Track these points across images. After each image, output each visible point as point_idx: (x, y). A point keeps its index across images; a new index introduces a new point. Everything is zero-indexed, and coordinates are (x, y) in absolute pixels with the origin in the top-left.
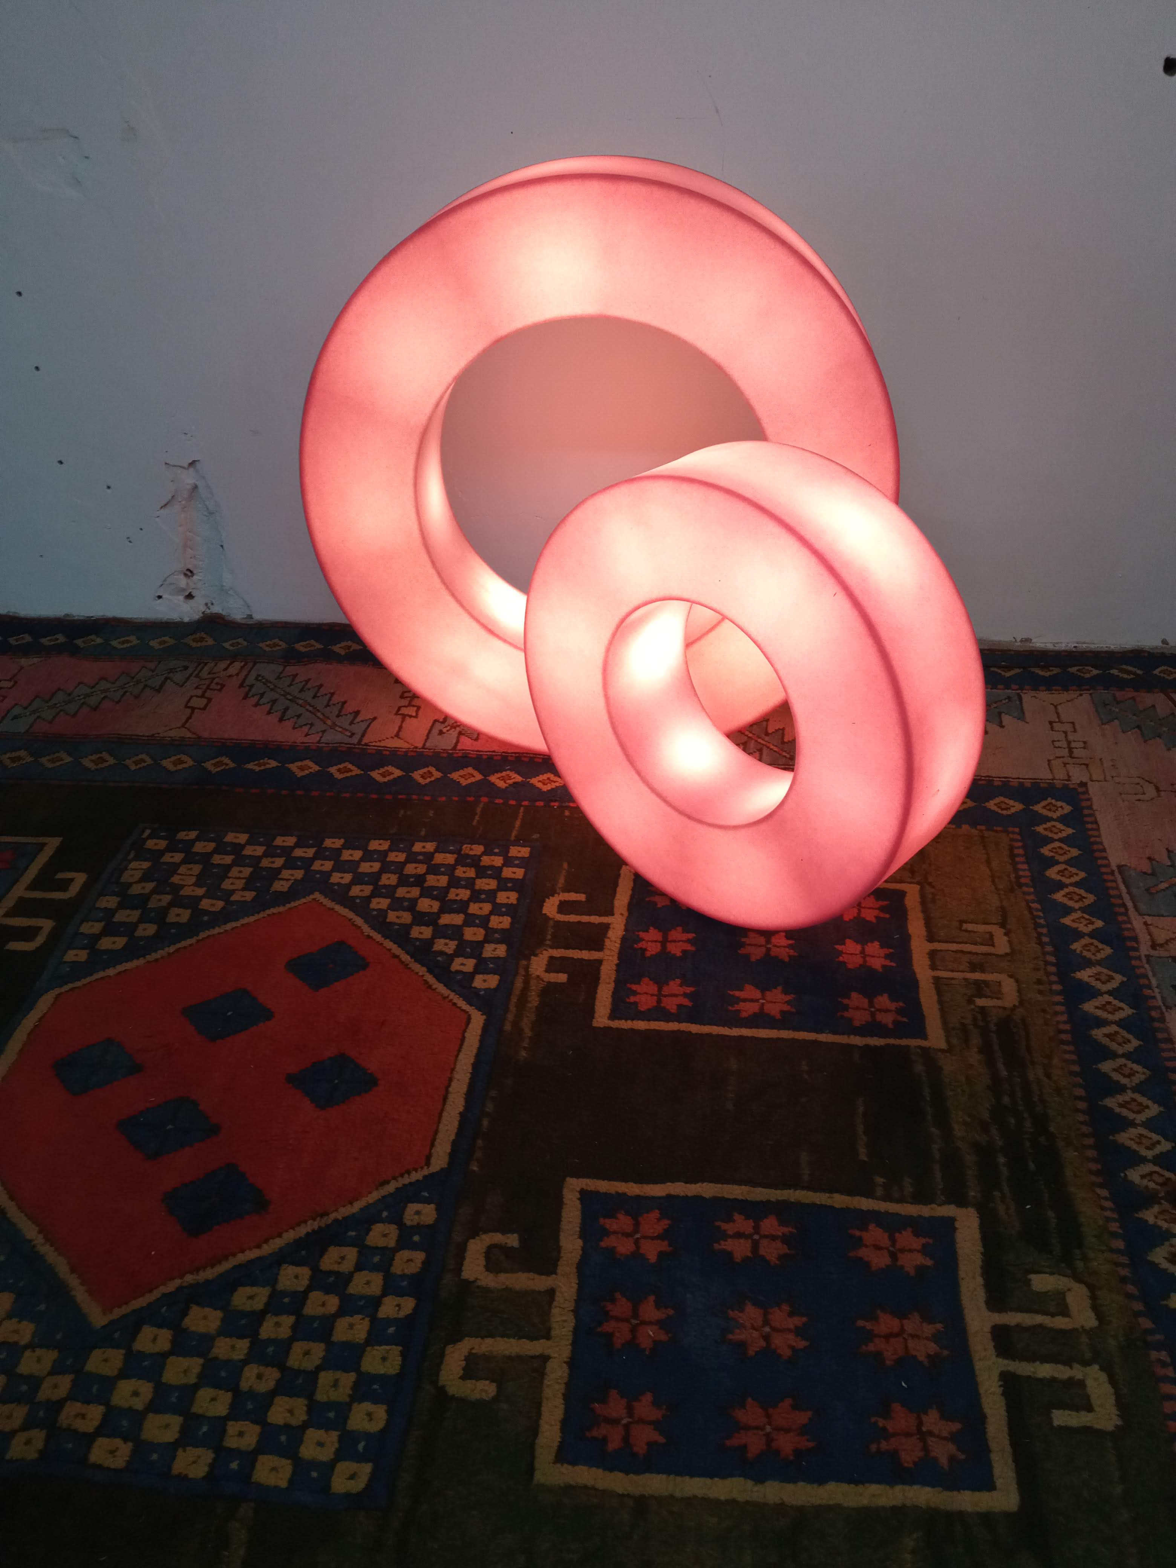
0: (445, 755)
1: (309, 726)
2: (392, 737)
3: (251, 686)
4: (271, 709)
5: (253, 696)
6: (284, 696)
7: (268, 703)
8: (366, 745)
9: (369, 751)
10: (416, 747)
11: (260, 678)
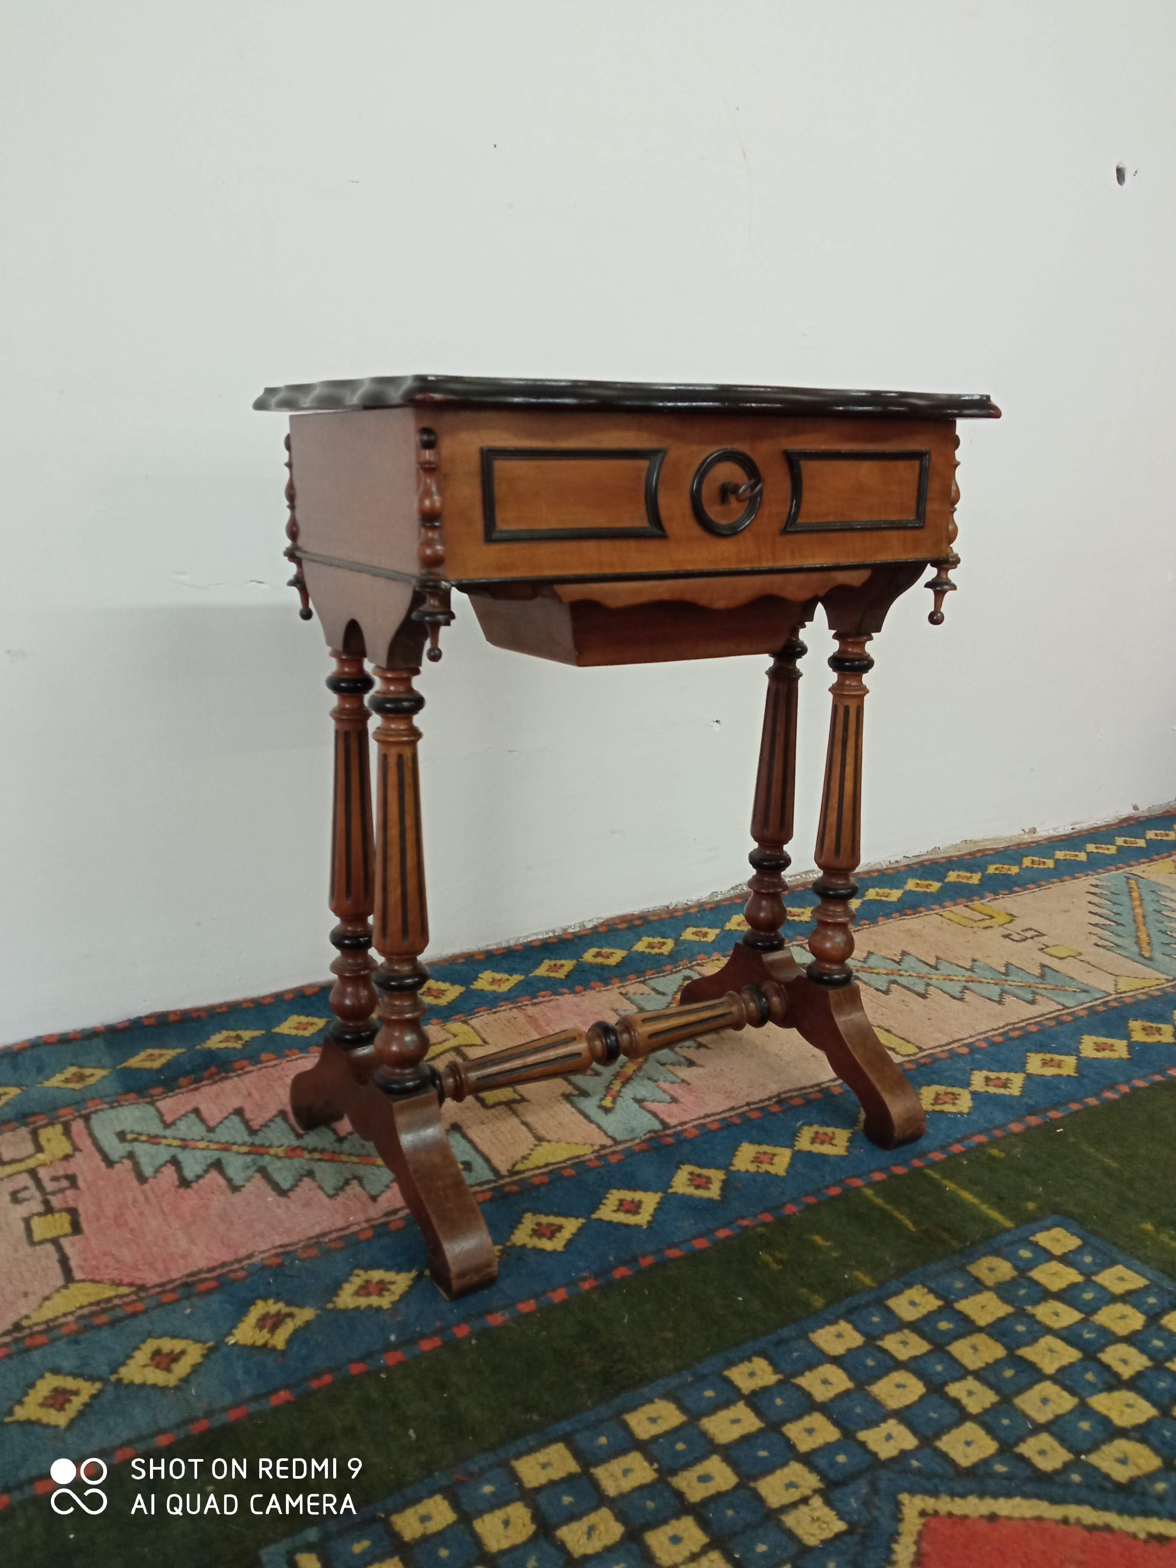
0: (670, 1140)
1: (355, 1183)
2: (536, 1146)
3: (131, 1156)
4: (229, 1180)
5: (157, 1171)
6: (226, 1149)
7: (206, 1171)
8: (512, 1173)
9: (536, 1181)
10: (603, 1147)
11: (129, 1137)
